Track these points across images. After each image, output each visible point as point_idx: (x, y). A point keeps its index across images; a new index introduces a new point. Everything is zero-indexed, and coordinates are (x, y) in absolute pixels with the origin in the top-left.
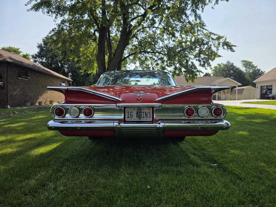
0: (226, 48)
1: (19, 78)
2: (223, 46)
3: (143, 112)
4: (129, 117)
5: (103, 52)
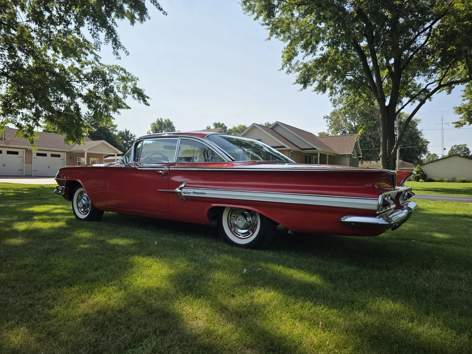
0: (137, 98)
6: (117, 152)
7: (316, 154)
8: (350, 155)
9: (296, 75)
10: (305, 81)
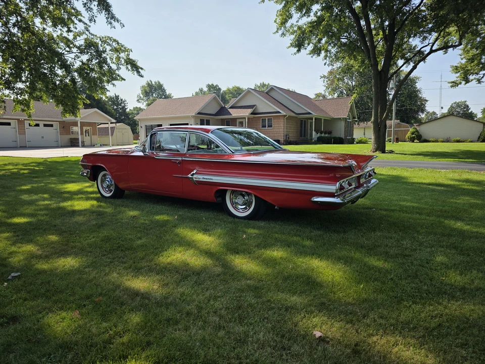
0: (131, 69)
6: (110, 120)
7: (312, 119)
8: (346, 119)
9: (290, 38)
10: (299, 45)
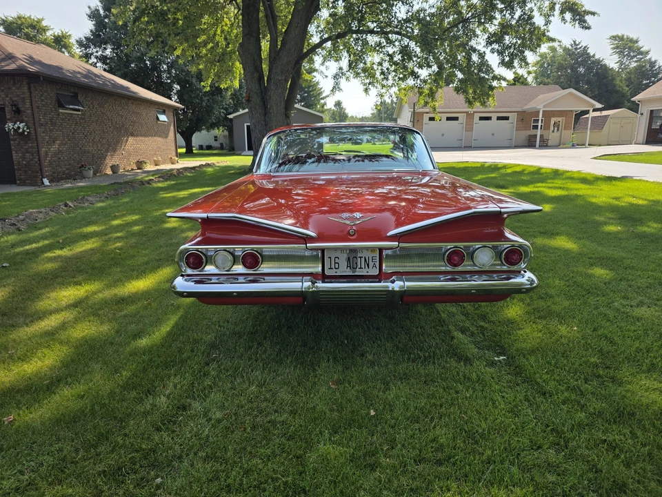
0: (569, 20)
1: (61, 111)
2: (562, 12)
3: (361, 257)
4: (333, 266)
5: (254, 35)
6: (593, 105)
